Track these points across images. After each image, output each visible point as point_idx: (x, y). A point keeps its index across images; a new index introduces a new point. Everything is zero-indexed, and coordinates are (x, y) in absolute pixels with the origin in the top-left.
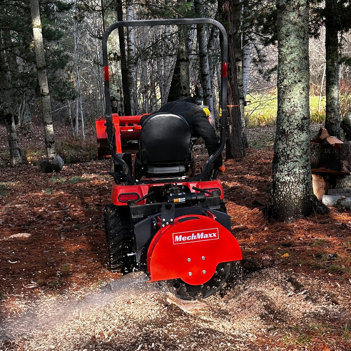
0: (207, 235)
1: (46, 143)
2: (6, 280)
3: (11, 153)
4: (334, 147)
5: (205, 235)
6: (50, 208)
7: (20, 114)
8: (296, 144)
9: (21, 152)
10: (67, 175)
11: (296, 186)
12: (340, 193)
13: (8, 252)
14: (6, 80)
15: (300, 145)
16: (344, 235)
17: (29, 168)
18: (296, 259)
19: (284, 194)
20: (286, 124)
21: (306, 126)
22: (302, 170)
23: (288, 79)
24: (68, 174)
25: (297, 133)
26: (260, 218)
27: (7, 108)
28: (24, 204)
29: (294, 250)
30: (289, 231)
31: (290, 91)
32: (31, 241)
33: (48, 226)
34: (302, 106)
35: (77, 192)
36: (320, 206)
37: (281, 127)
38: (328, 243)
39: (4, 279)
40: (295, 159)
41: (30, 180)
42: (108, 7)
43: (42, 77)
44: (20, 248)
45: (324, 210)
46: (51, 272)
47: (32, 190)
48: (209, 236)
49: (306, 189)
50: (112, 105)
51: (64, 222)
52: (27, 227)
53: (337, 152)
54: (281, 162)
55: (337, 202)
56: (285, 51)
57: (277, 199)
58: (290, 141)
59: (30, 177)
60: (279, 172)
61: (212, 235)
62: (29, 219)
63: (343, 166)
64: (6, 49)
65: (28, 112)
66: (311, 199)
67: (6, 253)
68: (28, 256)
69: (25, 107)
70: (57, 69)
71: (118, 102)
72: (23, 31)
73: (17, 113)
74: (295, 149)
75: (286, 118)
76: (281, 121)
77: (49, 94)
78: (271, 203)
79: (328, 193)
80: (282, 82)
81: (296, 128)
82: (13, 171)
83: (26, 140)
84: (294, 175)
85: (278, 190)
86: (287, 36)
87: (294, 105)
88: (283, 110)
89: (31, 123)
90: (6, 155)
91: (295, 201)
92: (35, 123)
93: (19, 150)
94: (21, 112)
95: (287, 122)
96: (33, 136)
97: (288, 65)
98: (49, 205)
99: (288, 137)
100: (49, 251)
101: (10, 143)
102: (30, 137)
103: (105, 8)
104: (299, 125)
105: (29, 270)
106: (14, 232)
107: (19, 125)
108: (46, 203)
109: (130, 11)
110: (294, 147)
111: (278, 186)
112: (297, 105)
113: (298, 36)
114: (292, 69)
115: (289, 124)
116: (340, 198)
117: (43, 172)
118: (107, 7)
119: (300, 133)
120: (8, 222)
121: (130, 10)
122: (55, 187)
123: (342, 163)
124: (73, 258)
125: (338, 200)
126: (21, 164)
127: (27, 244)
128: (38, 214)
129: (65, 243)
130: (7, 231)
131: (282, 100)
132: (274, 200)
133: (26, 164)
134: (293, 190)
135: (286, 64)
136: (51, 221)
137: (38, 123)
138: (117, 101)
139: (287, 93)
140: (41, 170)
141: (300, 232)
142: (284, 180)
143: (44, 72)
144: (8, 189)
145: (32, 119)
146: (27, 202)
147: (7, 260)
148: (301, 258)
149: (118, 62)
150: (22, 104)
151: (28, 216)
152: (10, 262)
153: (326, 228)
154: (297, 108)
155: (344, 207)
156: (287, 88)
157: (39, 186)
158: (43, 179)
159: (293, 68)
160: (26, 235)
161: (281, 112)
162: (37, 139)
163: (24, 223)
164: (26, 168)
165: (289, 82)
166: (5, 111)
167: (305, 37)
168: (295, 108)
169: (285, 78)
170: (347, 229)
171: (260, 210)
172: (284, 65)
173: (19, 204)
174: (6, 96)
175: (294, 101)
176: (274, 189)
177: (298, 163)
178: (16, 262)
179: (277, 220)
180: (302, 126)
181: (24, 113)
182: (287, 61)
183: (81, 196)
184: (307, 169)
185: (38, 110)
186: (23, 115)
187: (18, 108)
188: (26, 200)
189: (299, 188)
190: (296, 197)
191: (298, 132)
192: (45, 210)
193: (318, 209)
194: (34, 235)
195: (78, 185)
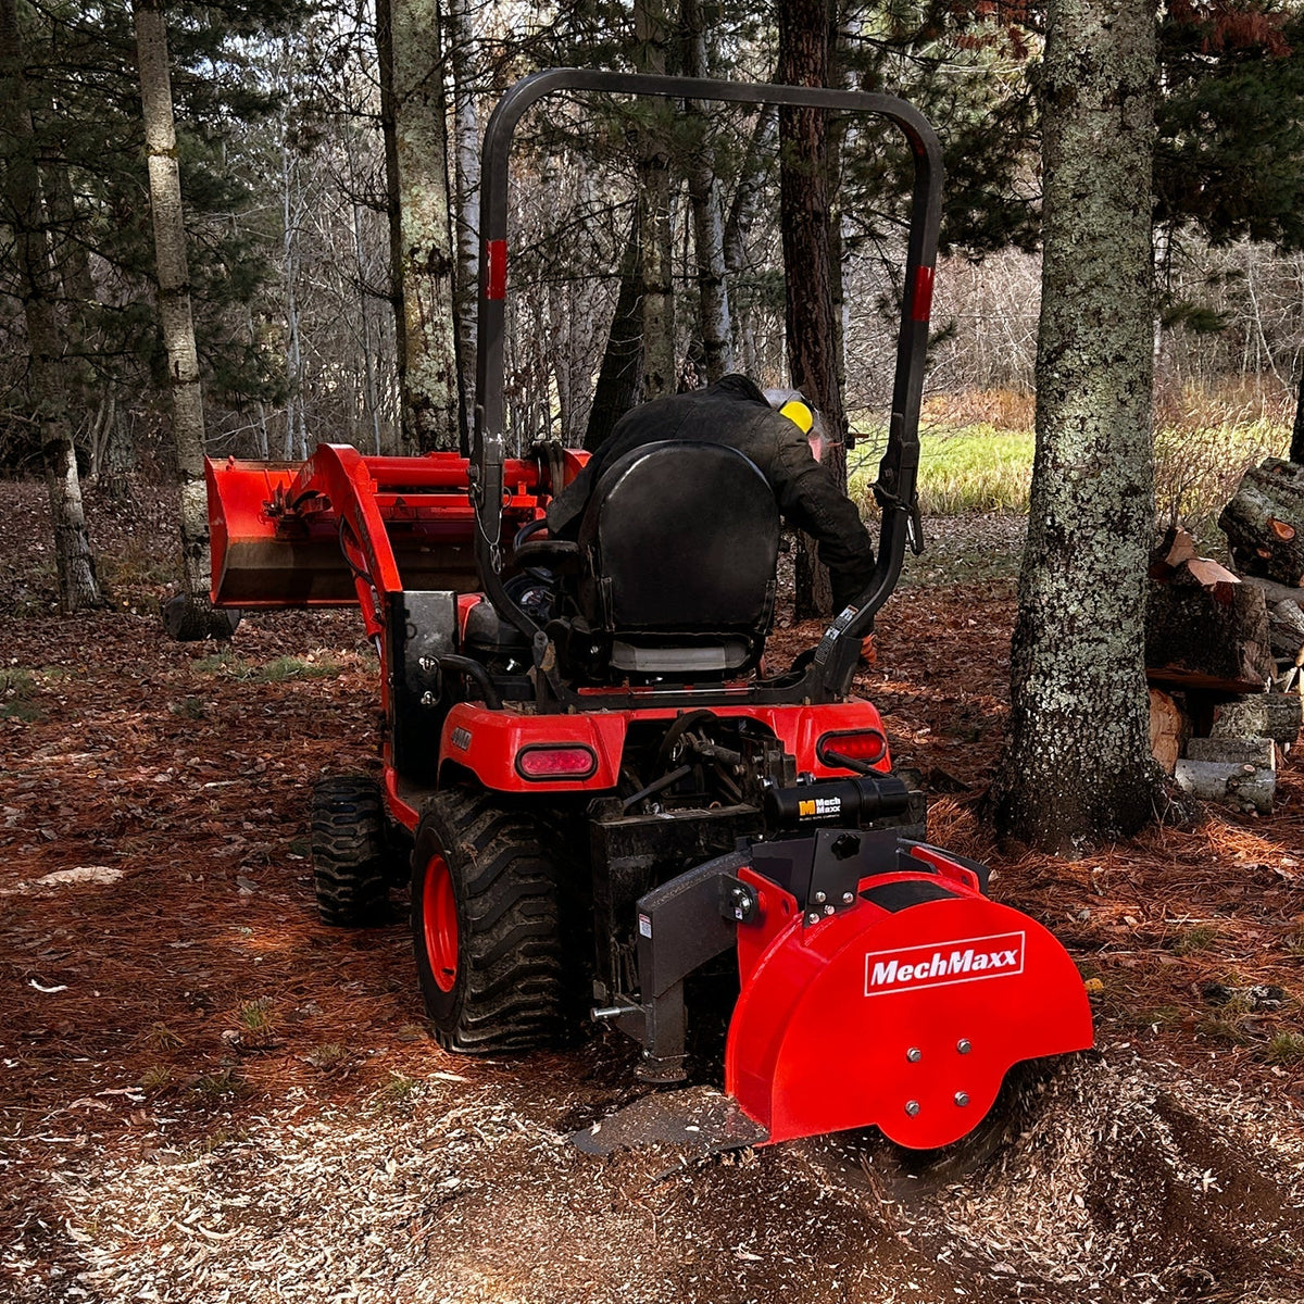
0: (985, 957)
1: (185, 540)
2: (19, 1067)
3: (63, 569)
4: (1214, 593)
5: (977, 958)
6: (197, 770)
7: (95, 446)
8: (1100, 580)
9: (97, 568)
10: (254, 651)
11: (1096, 729)
12: (1230, 753)
13: (30, 944)
14: (52, 328)
15: (1116, 584)
16: (1275, 909)
17: (122, 623)
18: (1130, 1002)
19: (1056, 756)
20: (1069, 507)
21: (1136, 516)
22: (1120, 672)
23: (1079, 349)
24: (259, 648)
25: (1106, 542)
26: (965, 835)
27: (53, 420)
28: (103, 751)
29: (1117, 963)
30: (1079, 888)
31: (1086, 393)
32: (121, 900)
33: (190, 840)
34: (1125, 446)
35: (292, 712)
36: (1174, 798)
37: (1049, 518)
38: (1232, 939)
39: (8, 1062)
40: (1096, 632)
41: (124, 664)
42: (411, 92)
43: (176, 320)
44: (78, 930)
45: (1188, 814)
46: (199, 1032)
47: (130, 701)
48: (990, 960)
49: (1132, 737)
50: (418, 422)
51: (248, 826)
52: (108, 843)
53: (1224, 610)
54: (1045, 641)
55: (1227, 785)
56: (1069, 250)
57: (1027, 771)
58: (1080, 568)
59: (125, 653)
60: (1037, 678)
61: (1003, 959)
62: (119, 813)
63: (1243, 662)
64: (53, 227)
65: (123, 438)
66: (1146, 775)
67: (22, 947)
68: (110, 961)
69: (116, 423)
70: (225, 304)
71: (440, 413)
72: (112, 170)
73: (87, 442)
74: (1098, 598)
75: (1069, 486)
76: (1050, 498)
77: (197, 377)
78: (1008, 784)
79: (1189, 752)
80: (1056, 359)
81: (1103, 525)
82: (67, 631)
83: (116, 528)
84: (1091, 690)
85: (1034, 741)
86: (1080, 197)
87: (1097, 441)
88: (1055, 458)
89: (132, 474)
90: (45, 577)
91: (1092, 779)
92: (147, 475)
93: (91, 560)
94: (100, 439)
95: (1072, 502)
96: (139, 519)
97: (1080, 299)
98: (193, 760)
99: (1073, 553)
100: (193, 942)
101: (59, 537)
102: (128, 521)
103: (400, 96)
104: (1112, 513)
105: (111, 1022)
106: (60, 860)
107: (92, 481)
108: (183, 751)
109: (468, 134)
110: (1094, 592)
111: (1034, 724)
112: (1109, 442)
113: (1116, 200)
114: (1094, 314)
115: (1079, 507)
116: (1237, 772)
117: (171, 638)
118: (408, 94)
119: (1117, 540)
120: (38, 820)
121: (469, 129)
122: (213, 692)
123: (1242, 653)
124: (287, 977)
125: (1229, 779)
126: (97, 608)
127: (107, 911)
128: (151, 790)
129: (253, 910)
130: (33, 854)
131: (1055, 421)
132: (1019, 773)
133: (114, 609)
134: (1085, 741)
135: (1073, 295)
136: (200, 820)
137: (156, 475)
138: (437, 409)
139: (1072, 400)
140: (163, 632)
141: (1118, 893)
142: (1054, 706)
143: (184, 306)
144: (46, 694)
145: (138, 463)
146: (112, 745)
147: (24, 981)
148: (1148, 997)
149: (443, 280)
150: (106, 413)
151: (115, 800)
152: (39, 987)
153: (1208, 881)
154: (1107, 452)
155: (1249, 802)
156: (1074, 379)
157: (158, 685)
158: (172, 661)
159: (1098, 312)
160: (107, 875)
161: (1050, 465)
162: (154, 528)
163: (98, 825)
164: (114, 622)
165: (1081, 360)
166: (44, 431)
167: (1140, 203)
168: (1099, 454)
169: (1068, 347)
170: (1282, 887)
171: (962, 807)
172: (1063, 300)
173: (85, 750)
174: (49, 379)
175: (1096, 429)
176: (1018, 735)
177: (1105, 646)
178: (60, 988)
179: (1029, 847)
180: (1124, 516)
181: (109, 442)
182: (1075, 285)
183: (309, 727)
184: (1134, 669)
185: (158, 433)
186: (107, 449)
187: (90, 425)
188: (110, 738)
189: (1106, 734)
190: (1097, 769)
191: (1110, 539)
192: (178, 776)
193: (1169, 811)
194: (136, 875)
195: (296, 689)
